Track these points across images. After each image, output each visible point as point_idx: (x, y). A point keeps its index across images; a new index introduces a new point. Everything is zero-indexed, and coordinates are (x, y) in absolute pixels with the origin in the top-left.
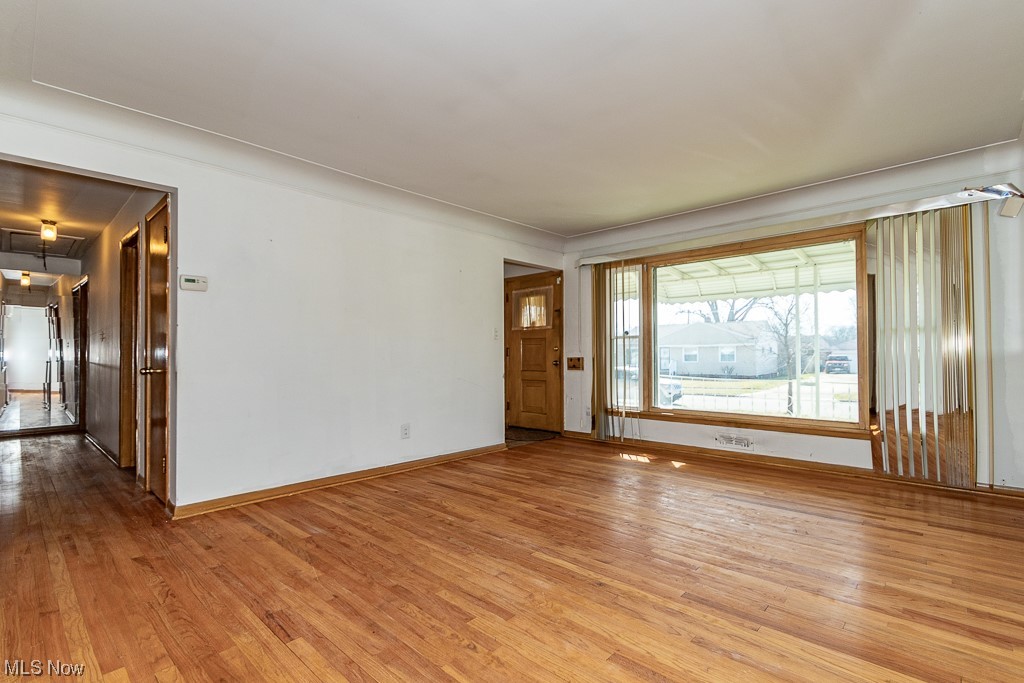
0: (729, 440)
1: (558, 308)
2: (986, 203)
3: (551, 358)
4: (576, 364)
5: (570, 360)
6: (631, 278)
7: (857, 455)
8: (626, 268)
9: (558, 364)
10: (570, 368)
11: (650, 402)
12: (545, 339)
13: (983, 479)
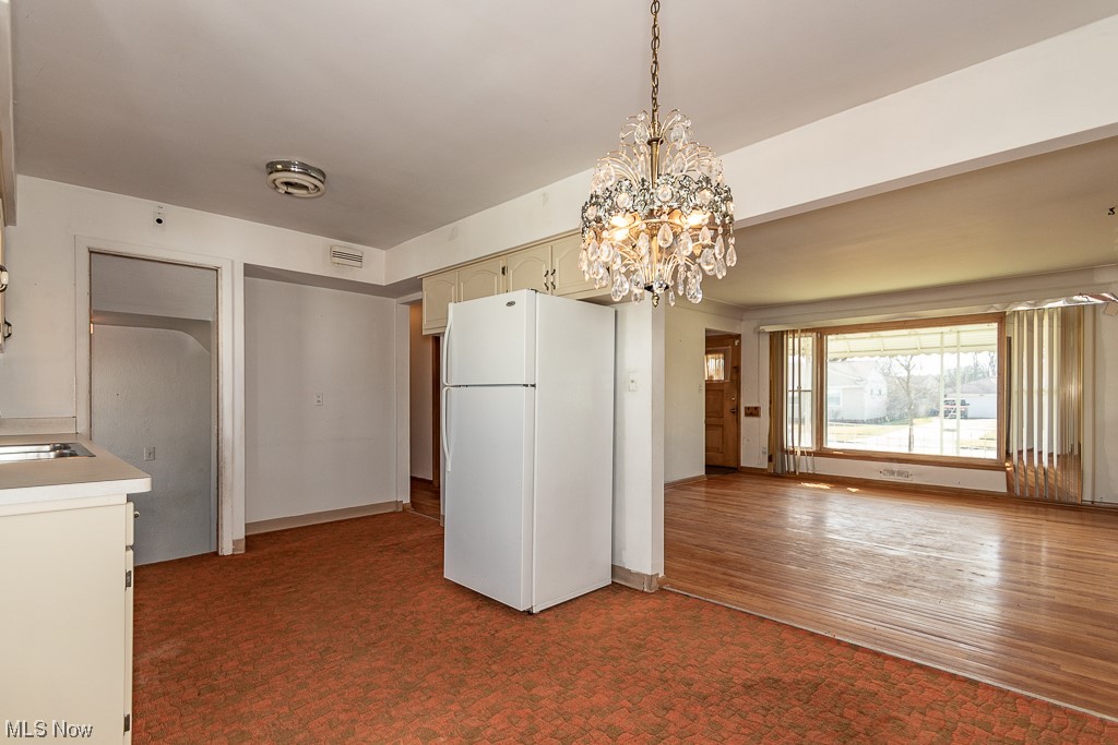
0: (892, 473)
1: (735, 365)
2: (1095, 306)
3: (728, 406)
4: (753, 412)
5: (747, 408)
6: (808, 342)
7: (996, 483)
8: (803, 335)
9: (736, 411)
10: (746, 415)
11: (822, 443)
12: (722, 391)
13: (1087, 497)
